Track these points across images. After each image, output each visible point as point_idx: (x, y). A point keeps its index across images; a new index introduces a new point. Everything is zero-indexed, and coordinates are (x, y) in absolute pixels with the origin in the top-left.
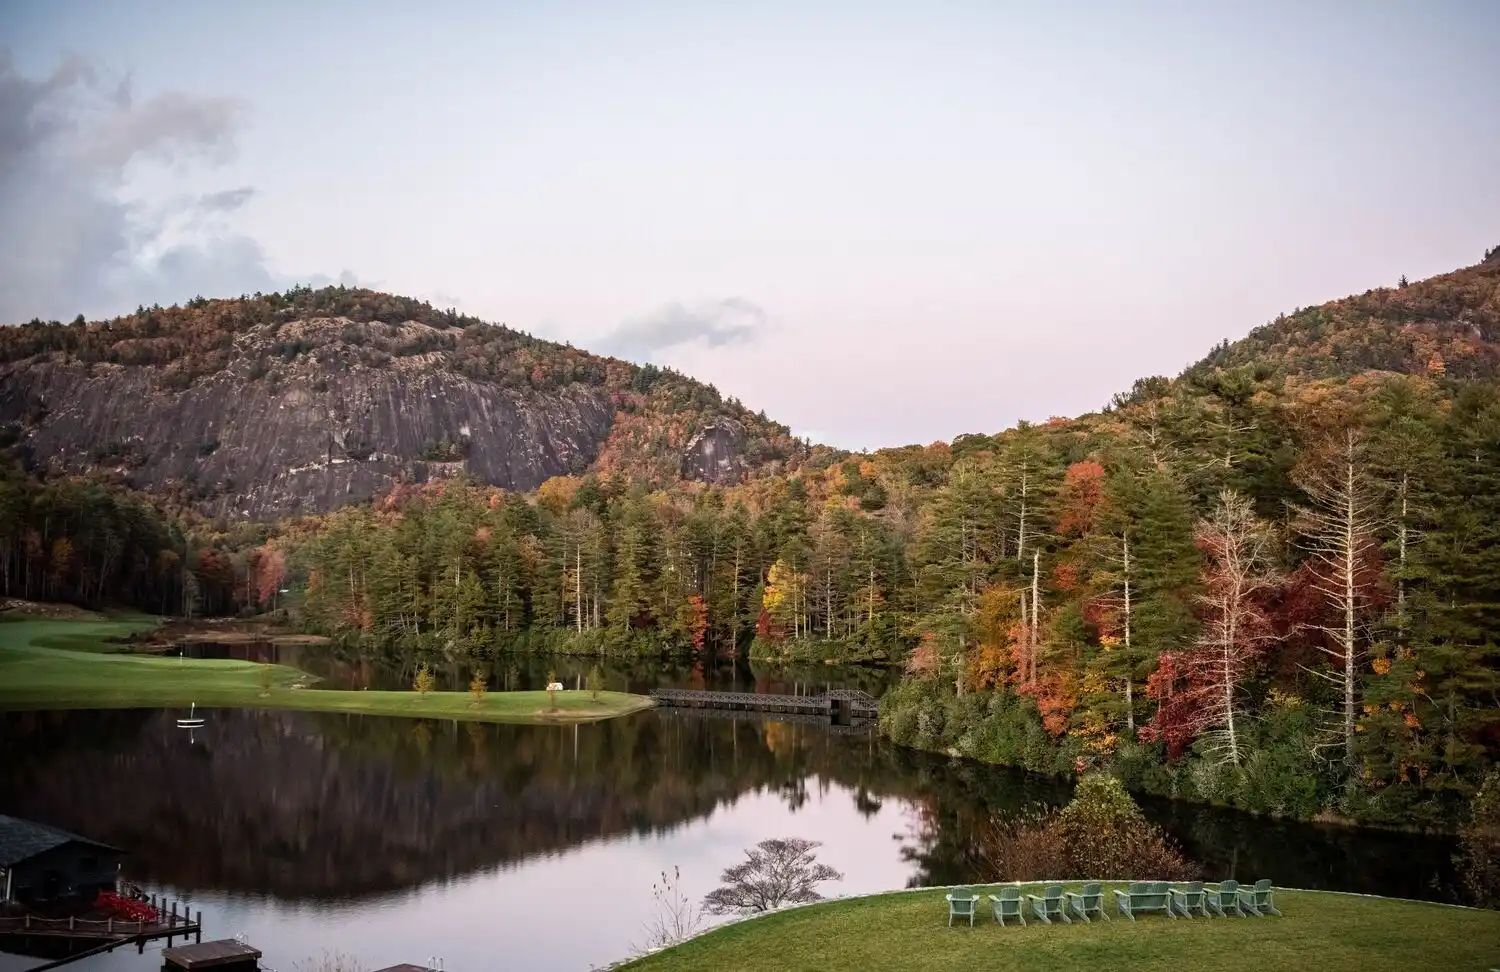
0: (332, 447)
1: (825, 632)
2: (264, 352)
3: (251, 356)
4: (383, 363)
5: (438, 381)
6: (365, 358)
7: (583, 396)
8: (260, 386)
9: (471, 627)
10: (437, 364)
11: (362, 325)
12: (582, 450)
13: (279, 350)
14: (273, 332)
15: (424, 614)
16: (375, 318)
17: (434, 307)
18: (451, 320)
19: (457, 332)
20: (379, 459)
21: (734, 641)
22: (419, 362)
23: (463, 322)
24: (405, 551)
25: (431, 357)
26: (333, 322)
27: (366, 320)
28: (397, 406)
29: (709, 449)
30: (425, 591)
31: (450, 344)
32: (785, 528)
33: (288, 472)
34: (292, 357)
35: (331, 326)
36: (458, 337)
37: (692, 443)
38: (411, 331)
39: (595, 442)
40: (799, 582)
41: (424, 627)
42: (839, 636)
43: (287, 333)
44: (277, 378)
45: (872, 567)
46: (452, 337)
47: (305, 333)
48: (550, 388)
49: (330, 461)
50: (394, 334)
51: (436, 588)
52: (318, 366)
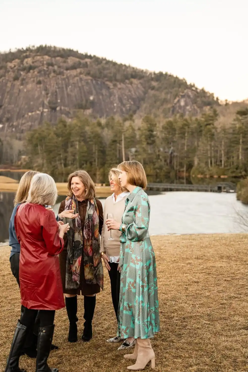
0: (43, 105)
1: (221, 165)
2: (18, 70)
3: (14, 72)
4: (61, 73)
5: (81, 79)
6: (54, 71)
7: (135, 84)
8: (18, 83)
9: (83, 164)
10: (81, 73)
11: (53, 59)
12: (135, 104)
13: (24, 69)
14: (22, 62)
15: (65, 159)
16: (58, 56)
17: (79, 52)
18: (86, 56)
19: (88, 60)
20: (61, 109)
21: (185, 169)
22: (74, 72)
23: (90, 57)
24: (58, 135)
25: (79, 70)
26: (43, 58)
27: (55, 57)
28: (67, 89)
29: (182, 103)
30: (66, 151)
31: (86, 65)
32: (206, 123)
33: (28, 114)
34: (29, 71)
35: (42, 60)
36: (88, 63)
37: (176, 101)
38: (71, 61)
39: (139, 101)
40: (210, 145)
41: (66, 165)
42: (227, 166)
43: (27, 63)
44: (23, 80)
45: (241, 138)
46: (86, 63)
47: (33, 62)
48: (122, 81)
49: (43, 110)
50: (65, 62)
51: (70, 149)
52: (38, 74)
